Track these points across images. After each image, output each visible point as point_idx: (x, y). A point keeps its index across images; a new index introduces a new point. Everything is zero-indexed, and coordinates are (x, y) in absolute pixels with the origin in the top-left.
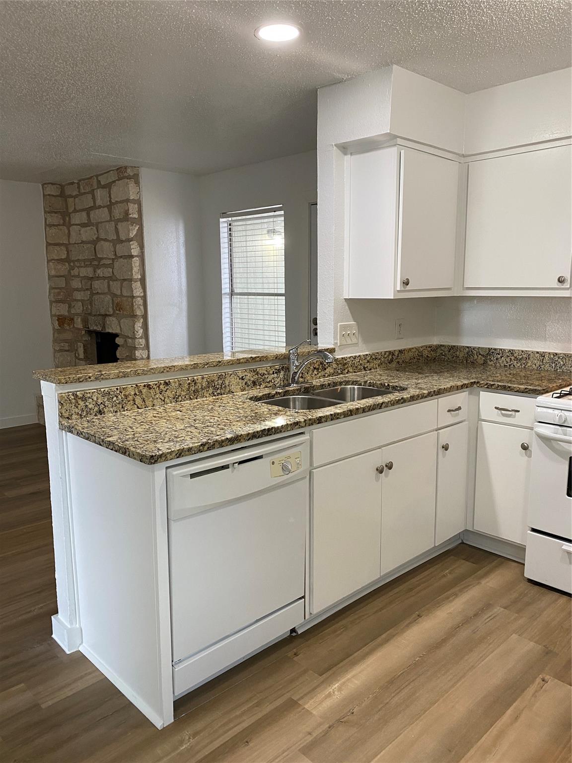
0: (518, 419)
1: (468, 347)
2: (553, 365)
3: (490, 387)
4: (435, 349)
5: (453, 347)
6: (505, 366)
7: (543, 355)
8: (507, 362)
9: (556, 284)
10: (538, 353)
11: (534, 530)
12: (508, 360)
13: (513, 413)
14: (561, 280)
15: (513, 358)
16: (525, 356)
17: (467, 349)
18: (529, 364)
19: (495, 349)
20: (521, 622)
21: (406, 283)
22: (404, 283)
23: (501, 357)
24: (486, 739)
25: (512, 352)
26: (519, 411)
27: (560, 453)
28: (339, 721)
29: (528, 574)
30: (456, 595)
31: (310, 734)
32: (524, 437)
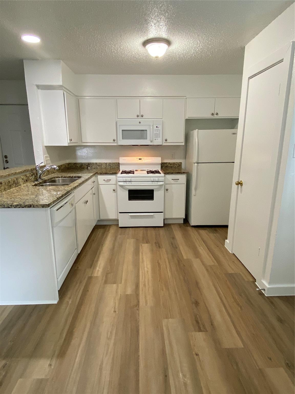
0: (111, 182)
1: (81, 163)
2: (110, 166)
3: (101, 174)
4: (69, 164)
5: (75, 163)
6: (95, 168)
7: (106, 164)
8: (95, 167)
9: (112, 141)
10: (104, 163)
11: (120, 213)
12: (95, 166)
13: (109, 181)
14: (114, 140)
15: (97, 165)
16: (101, 164)
17: (81, 164)
18: (102, 167)
19: (91, 163)
20: (127, 236)
21: (71, 140)
22: (70, 140)
23: (93, 165)
24: (141, 260)
25: (96, 163)
26: (111, 180)
27: (125, 189)
28: (107, 274)
29: (120, 226)
30: (106, 237)
31: (103, 280)
32: (114, 187)
